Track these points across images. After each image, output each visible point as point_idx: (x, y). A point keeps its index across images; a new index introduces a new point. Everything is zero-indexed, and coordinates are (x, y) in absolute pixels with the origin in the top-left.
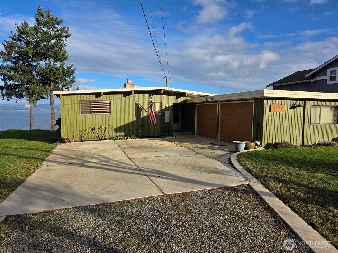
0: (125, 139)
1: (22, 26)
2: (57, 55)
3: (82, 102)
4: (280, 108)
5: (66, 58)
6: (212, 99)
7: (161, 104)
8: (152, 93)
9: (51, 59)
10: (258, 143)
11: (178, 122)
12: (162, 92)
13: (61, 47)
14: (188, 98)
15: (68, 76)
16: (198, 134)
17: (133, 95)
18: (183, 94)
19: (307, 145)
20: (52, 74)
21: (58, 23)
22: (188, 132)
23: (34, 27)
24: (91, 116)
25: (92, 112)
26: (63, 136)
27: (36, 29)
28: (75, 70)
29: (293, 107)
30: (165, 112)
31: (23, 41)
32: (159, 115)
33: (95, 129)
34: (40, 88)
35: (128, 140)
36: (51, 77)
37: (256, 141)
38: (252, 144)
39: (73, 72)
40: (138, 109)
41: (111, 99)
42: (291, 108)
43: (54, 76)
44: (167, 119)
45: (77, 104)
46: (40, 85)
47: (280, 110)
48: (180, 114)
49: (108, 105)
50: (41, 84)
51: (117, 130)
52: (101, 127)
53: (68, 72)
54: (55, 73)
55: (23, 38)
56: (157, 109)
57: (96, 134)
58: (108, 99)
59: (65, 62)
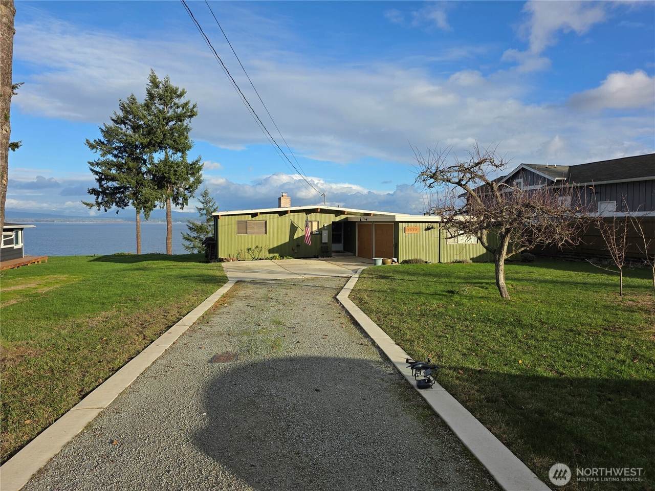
0: (281, 259)
1: (128, 102)
2: (177, 144)
3: (239, 222)
4: (415, 230)
5: (189, 147)
6: (367, 220)
7: (318, 222)
8: (308, 212)
9: (168, 150)
10: (395, 260)
11: (340, 242)
12: (319, 211)
13: (183, 132)
14: (349, 216)
15: (193, 174)
16: (358, 256)
17: (289, 214)
18: (342, 212)
19: (442, 262)
20: (172, 172)
21: (180, 96)
22: (350, 253)
23: (145, 104)
24: (248, 236)
25: (248, 232)
26: (220, 256)
27: (147, 106)
28: (203, 165)
29: (428, 229)
30: (323, 231)
31: (129, 125)
32: (317, 234)
33: (250, 249)
34: (154, 193)
35: (284, 260)
36: (171, 177)
37: (393, 258)
38: (389, 260)
39: (200, 168)
40: (293, 229)
41: (267, 218)
42: (426, 230)
43: (175, 175)
44: (325, 238)
45: (234, 225)
46: (154, 188)
47: (415, 232)
48: (342, 234)
49: (264, 224)
50: (156, 187)
51: (271, 251)
52: (257, 247)
53: (194, 169)
54: (175, 171)
55: (130, 120)
56: (315, 228)
57: (252, 255)
58: (264, 219)
59: (187, 152)
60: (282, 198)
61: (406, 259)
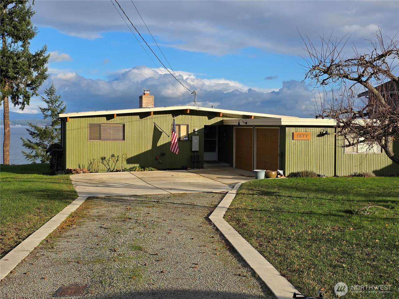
0: (142, 171)
2: (17, 31)
3: (91, 126)
4: (305, 136)
5: (32, 35)
6: (246, 123)
7: (188, 126)
8: (175, 113)
9: (7, 37)
10: (281, 172)
11: (214, 150)
12: (188, 112)
13: (25, 16)
14: (225, 119)
15: (36, 68)
16: (236, 167)
17: (152, 116)
18: (217, 114)
19: (338, 175)
20: (11, 65)
22: (225, 164)
25: (102, 138)
26: (68, 166)
28: (49, 56)
29: (321, 135)
30: (193, 137)
32: (186, 141)
33: (105, 158)
35: (146, 172)
37: (279, 171)
38: (274, 173)
39: (45, 61)
40: (157, 134)
41: (126, 121)
42: (319, 136)
44: (196, 145)
45: (85, 129)
47: (305, 138)
48: (217, 139)
49: (122, 128)
51: (129, 161)
52: (113, 156)
53: (38, 61)
54: (15, 63)
56: (183, 133)
57: (107, 165)
58: (121, 122)
60: (143, 96)
61: (295, 171)
